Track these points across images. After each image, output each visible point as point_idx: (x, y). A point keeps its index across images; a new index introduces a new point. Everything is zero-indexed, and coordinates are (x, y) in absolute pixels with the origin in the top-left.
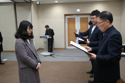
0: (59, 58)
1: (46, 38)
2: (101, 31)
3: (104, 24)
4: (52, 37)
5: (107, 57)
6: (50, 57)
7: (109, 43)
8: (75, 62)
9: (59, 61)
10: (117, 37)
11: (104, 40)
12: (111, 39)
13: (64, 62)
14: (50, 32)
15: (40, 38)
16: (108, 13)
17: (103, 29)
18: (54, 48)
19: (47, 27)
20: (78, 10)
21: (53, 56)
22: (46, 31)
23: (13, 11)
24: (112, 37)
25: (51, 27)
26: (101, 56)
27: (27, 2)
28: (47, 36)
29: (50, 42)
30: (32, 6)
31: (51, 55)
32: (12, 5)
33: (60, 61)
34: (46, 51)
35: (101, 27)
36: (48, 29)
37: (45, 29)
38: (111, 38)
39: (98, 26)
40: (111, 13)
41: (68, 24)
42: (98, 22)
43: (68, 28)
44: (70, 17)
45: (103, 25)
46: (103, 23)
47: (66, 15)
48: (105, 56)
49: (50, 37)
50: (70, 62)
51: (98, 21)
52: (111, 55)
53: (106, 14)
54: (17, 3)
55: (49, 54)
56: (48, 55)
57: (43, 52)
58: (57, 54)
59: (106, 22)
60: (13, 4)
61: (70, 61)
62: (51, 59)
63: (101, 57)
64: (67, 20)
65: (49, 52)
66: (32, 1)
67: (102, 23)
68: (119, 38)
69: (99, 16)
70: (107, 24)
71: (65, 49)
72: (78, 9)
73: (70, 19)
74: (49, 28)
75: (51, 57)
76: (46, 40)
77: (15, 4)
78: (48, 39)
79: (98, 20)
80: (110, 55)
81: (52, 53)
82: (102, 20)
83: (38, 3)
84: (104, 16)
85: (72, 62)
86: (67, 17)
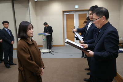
0: (58, 54)
1: (44, 35)
4: (51, 34)
7: (105, 40)
8: (73, 58)
9: (57, 58)
10: (114, 33)
13: (63, 59)
14: (48, 29)
15: (39, 35)
16: (104, 9)
17: (99, 26)
18: (53, 45)
19: (45, 24)
20: (77, 7)
21: (52, 53)
25: (49, 24)
28: (46, 33)
29: (49, 39)
30: (30, 3)
31: (50, 52)
32: (10, 3)
33: (59, 58)
34: (45, 48)
39: (94, 23)
40: (107, 9)
41: (67, 20)
42: (94, 18)
44: (68, 14)
45: (99, 22)
46: (100, 19)
47: (64, 12)
49: (49, 35)
53: (102, 10)
56: (47, 52)
57: (42, 49)
58: (56, 51)
59: (102, 19)
60: (11, 1)
65: (48, 49)
67: (98, 20)
68: (116, 35)
70: (103, 21)
71: (64, 45)
72: (77, 5)
74: (47, 26)
75: (50, 54)
76: (45, 37)
78: (47, 36)
81: (50, 50)
82: (98, 16)
84: (100, 12)
85: (70, 58)
86: (65, 14)
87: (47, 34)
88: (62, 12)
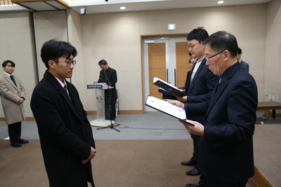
0: (130, 132)
1: (99, 88)
2: (215, 73)
3: (219, 59)
5: (227, 129)
6: (110, 130)
7: (229, 100)
8: (163, 141)
9: (128, 139)
10: (246, 86)
11: (220, 93)
12: (234, 92)
13: (139, 141)
14: (109, 76)
15: (88, 88)
16: (227, 36)
17: (218, 69)
18: (119, 111)
19: (102, 63)
20: (172, 27)
21: (117, 128)
22: (102, 72)
23: (28, 30)
24: (236, 86)
25: (111, 65)
26: (215, 127)
27: (58, 10)
29: (111, 98)
30: (70, 18)
31: (112, 127)
32: (26, 16)
33: (132, 139)
34: (100, 117)
35: (213, 64)
36: (105, 69)
37: (99, 69)
38: (233, 90)
39: (207, 63)
40: (233, 36)
41: (150, 56)
42: (207, 54)
43: (149, 65)
44: (153, 41)
46: (218, 56)
47: (143, 38)
48: (223, 128)
49: (110, 87)
50: (153, 141)
51: (206, 52)
52: (236, 125)
53: (222, 36)
54: (36, 11)
55: (108, 123)
56: (105, 126)
57: (94, 119)
58: (126, 125)
59: (224, 55)
60: (27, 14)
61: (152, 139)
62: (111, 135)
63: (215, 129)
64: (146, 47)
65: (107, 119)
66: (69, 8)
67: (215, 57)
68: (251, 89)
69: (208, 42)
70: (225, 60)
71: (143, 112)
72: (172, 23)
73: (152, 46)
74: (106, 67)
75: (113, 130)
76: (100, 94)
77: (32, 14)
78: (105, 90)
79: (207, 49)
80: (233, 125)
81: (113, 122)
82: (215, 50)
83: (82, 11)
84: (219, 41)
85: (157, 141)
86: (146, 42)
87: (105, 86)
88: (139, 39)
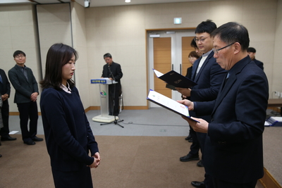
0: (133, 128)
1: (103, 83)
6: (113, 126)
8: (168, 137)
9: (132, 135)
12: (243, 87)
14: (113, 70)
15: (92, 83)
16: (238, 27)
17: (226, 63)
18: (123, 107)
20: (178, 21)
21: (121, 124)
22: (105, 67)
23: (32, 23)
25: (115, 60)
26: (220, 124)
27: (62, 3)
28: (107, 79)
29: (114, 93)
30: (74, 11)
31: (115, 122)
32: (29, 9)
33: (136, 135)
34: (104, 112)
39: (215, 56)
40: (245, 28)
41: (155, 51)
42: (216, 46)
43: (154, 60)
44: (158, 36)
45: (225, 54)
47: (149, 32)
48: (227, 126)
51: (214, 44)
52: (242, 122)
53: (233, 27)
54: (39, 4)
55: (112, 118)
56: (109, 121)
57: (98, 115)
58: (130, 120)
59: (234, 48)
60: (31, 7)
61: (157, 135)
62: (115, 131)
64: (151, 42)
65: (111, 114)
66: (74, 1)
69: (217, 33)
70: (235, 53)
71: (148, 108)
72: (178, 17)
73: (158, 40)
75: (116, 126)
76: (104, 89)
77: (35, 7)
81: (117, 118)
82: (225, 42)
83: (86, 4)
84: (230, 32)
85: (162, 137)
86: (152, 36)
87: (109, 81)
88: (144, 33)
